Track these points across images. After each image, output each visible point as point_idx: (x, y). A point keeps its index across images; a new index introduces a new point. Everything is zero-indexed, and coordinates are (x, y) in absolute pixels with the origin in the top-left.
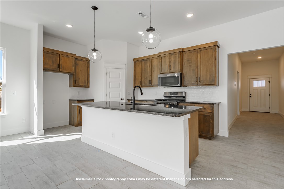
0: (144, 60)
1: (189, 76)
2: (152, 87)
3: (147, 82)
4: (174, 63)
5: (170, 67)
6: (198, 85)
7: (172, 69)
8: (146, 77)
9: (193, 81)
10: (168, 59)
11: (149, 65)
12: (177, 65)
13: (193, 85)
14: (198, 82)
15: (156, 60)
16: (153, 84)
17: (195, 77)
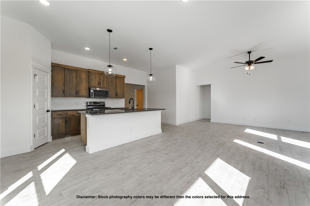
0: (68, 69)
1: (112, 92)
2: (79, 97)
3: (74, 92)
4: (103, 81)
5: (99, 83)
6: (117, 98)
7: (101, 85)
8: (71, 87)
9: (114, 95)
10: (98, 76)
11: (76, 76)
12: (105, 83)
13: (114, 98)
14: (117, 96)
15: (84, 73)
16: (80, 94)
17: (115, 93)
